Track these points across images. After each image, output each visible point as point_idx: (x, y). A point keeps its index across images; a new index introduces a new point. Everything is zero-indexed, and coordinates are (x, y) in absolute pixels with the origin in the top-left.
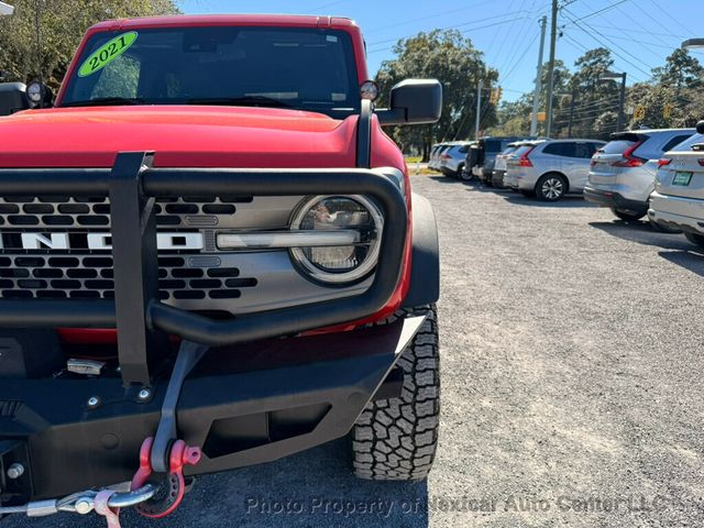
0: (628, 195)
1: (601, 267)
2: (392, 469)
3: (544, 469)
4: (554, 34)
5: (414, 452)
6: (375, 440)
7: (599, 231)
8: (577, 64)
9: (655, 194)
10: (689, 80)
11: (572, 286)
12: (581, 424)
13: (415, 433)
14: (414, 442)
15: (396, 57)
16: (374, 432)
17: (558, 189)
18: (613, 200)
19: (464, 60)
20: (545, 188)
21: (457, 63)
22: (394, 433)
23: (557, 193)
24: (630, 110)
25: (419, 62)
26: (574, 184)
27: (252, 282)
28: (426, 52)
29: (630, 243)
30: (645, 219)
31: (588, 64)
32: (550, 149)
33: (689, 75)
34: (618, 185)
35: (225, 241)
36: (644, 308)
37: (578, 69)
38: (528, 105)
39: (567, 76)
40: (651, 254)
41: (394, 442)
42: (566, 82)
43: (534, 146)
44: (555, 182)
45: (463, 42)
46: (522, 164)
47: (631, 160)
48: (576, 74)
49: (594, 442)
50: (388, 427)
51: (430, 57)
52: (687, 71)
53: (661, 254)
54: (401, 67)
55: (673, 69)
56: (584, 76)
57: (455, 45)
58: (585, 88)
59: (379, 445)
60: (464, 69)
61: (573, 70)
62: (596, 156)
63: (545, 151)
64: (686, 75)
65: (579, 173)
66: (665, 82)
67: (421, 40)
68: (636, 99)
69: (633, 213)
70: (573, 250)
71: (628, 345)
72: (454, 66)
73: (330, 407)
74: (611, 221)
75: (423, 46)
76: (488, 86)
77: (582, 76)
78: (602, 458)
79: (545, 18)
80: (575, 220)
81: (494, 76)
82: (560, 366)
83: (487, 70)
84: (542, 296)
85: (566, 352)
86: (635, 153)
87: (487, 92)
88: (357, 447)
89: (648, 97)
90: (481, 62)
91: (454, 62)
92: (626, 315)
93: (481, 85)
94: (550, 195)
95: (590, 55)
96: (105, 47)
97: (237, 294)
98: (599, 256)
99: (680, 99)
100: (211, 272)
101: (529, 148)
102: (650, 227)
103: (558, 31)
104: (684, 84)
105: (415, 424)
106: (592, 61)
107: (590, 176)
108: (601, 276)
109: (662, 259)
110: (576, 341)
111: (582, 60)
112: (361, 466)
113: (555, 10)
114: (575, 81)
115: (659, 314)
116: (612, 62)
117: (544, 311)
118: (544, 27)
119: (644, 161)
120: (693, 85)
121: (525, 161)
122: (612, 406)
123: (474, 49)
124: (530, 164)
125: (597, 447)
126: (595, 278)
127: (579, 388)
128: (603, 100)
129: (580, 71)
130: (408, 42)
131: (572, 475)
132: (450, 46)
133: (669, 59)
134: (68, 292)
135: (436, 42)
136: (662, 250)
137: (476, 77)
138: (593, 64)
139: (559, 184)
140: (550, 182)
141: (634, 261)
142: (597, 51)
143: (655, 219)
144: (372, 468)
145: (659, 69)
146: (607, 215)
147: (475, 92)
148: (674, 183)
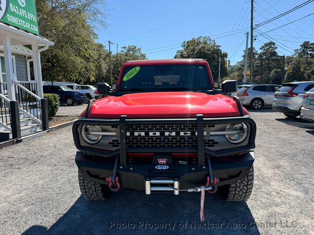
0: (291, 108)
1: (284, 137)
2: (240, 196)
3: (280, 200)
4: (252, 39)
5: (247, 190)
6: (236, 187)
7: (280, 122)
8: (261, 49)
9: (302, 108)
10: (311, 54)
11: (274, 144)
12: (289, 188)
13: (248, 185)
14: (247, 187)
15: (183, 49)
16: (236, 185)
17: (260, 105)
18: (284, 110)
19: (212, 49)
20: (254, 104)
21: (209, 51)
22: (242, 185)
23: (259, 106)
24: (286, 68)
25: (193, 50)
26: (267, 102)
27: (217, 143)
28: (196, 46)
29: (294, 127)
30: (299, 117)
31: (266, 49)
32: (255, 89)
33: (311, 52)
34: (287, 104)
35: (211, 133)
36: (303, 152)
37: (262, 51)
38: (240, 67)
39: (257, 54)
40: (303, 132)
41: (241, 188)
42: (257, 56)
43: (248, 87)
44: (258, 102)
45: (211, 42)
46: (244, 95)
47: (291, 94)
48: (261, 53)
49: (295, 193)
50: (240, 183)
51: (197, 49)
52: (310, 51)
53: (307, 131)
54: (185, 53)
55: (304, 50)
56: (264, 54)
57: (208, 43)
58: (265, 59)
59: (238, 189)
60: (213, 53)
61: (259, 52)
62: (276, 92)
63: (253, 89)
64: (309, 52)
65: (269, 98)
66: (300, 56)
67: (193, 41)
68: (288, 63)
69: (293, 115)
70: (271, 130)
71: (300, 165)
72: (208, 52)
73: (241, 172)
74: (284, 118)
75: (195, 44)
76: (224, 60)
77: (263, 54)
78: (298, 197)
79: (248, 32)
80: (269, 118)
81: (226, 55)
82: (277, 171)
83: (222, 53)
84: (264, 148)
85: (278, 167)
86: (293, 92)
87: (224, 63)
88: (231, 189)
89: (293, 62)
90: (220, 50)
91: (208, 50)
92: (297, 155)
93: (220, 59)
94: (256, 107)
95: (266, 45)
96: (130, 71)
97: (214, 146)
98: (282, 133)
99: (308, 63)
100: (208, 141)
101: (246, 88)
102: (301, 120)
103: (254, 38)
104: (309, 56)
105: (248, 182)
106: (267, 47)
107: (274, 101)
108: (285, 140)
109: (308, 134)
110: (281, 163)
111: (263, 47)
112: (231, 195)
113: (252, 29)
114: (260, 56)
115: (309, 154)
116: (276, 48)
117: (267, 153)
118: (247, 36)
119: (297, 94)
120: (313, 56)
121: (245, 93)
122: (298, 183)
123: (216, 44)
124: (247, 95)
125: (295, 194)
126: (282, 141)
127: (285, 178)
128: (273, 64)
129: (262, 52)
130: (188, 42)
131: (290, 201)
132: (206, 43)
133: (301, 46)
134: (182, 145)
135: (200, 42)
136: (307, 130)
137: (218, 56)
138: (268, 48)
139: (260, 103)
140: (256, 102)
141: (297, 134)
142: (269, 43)
143: (303, 118)
144: (234, 196)
145: (297, 50)
146: (282, 116)
147: (218, 62)
148: (310, 104)
